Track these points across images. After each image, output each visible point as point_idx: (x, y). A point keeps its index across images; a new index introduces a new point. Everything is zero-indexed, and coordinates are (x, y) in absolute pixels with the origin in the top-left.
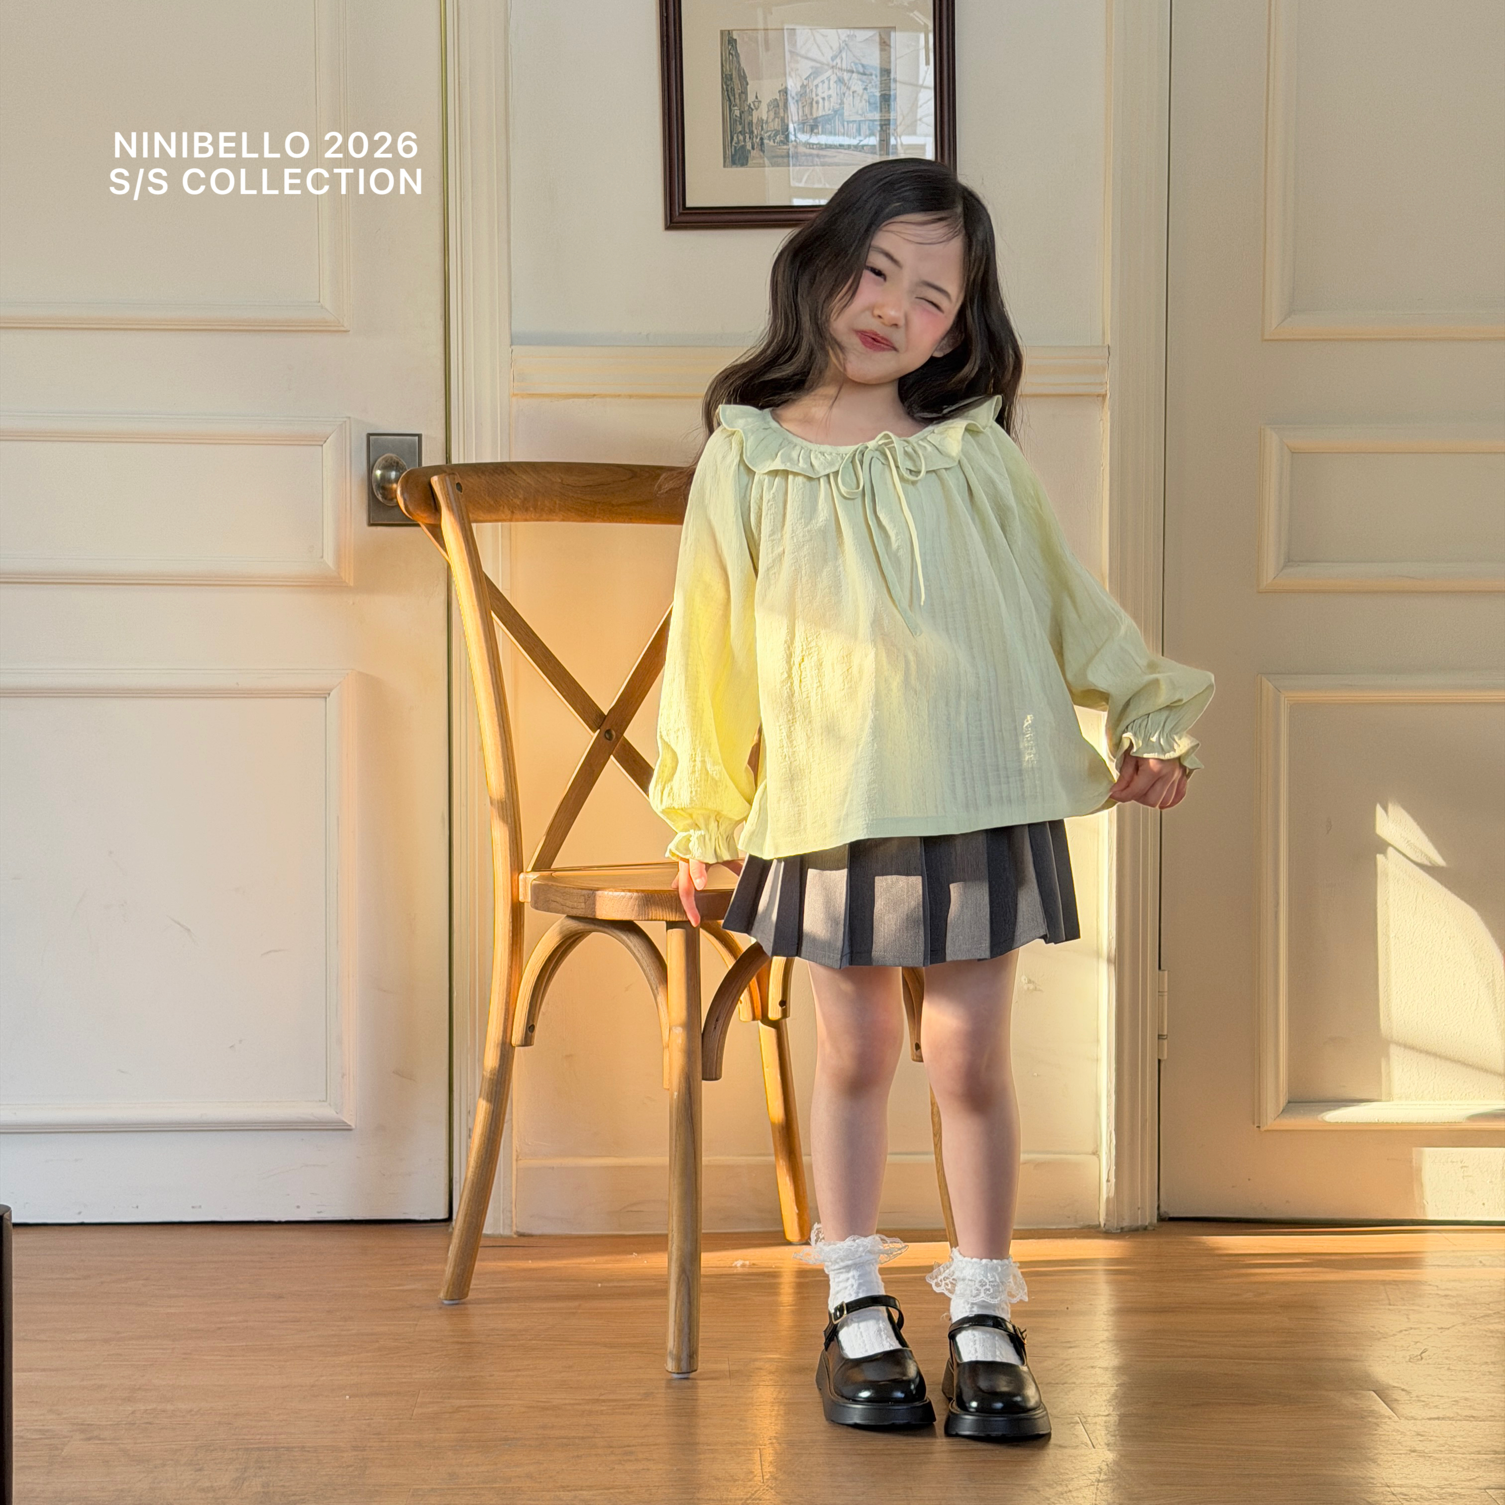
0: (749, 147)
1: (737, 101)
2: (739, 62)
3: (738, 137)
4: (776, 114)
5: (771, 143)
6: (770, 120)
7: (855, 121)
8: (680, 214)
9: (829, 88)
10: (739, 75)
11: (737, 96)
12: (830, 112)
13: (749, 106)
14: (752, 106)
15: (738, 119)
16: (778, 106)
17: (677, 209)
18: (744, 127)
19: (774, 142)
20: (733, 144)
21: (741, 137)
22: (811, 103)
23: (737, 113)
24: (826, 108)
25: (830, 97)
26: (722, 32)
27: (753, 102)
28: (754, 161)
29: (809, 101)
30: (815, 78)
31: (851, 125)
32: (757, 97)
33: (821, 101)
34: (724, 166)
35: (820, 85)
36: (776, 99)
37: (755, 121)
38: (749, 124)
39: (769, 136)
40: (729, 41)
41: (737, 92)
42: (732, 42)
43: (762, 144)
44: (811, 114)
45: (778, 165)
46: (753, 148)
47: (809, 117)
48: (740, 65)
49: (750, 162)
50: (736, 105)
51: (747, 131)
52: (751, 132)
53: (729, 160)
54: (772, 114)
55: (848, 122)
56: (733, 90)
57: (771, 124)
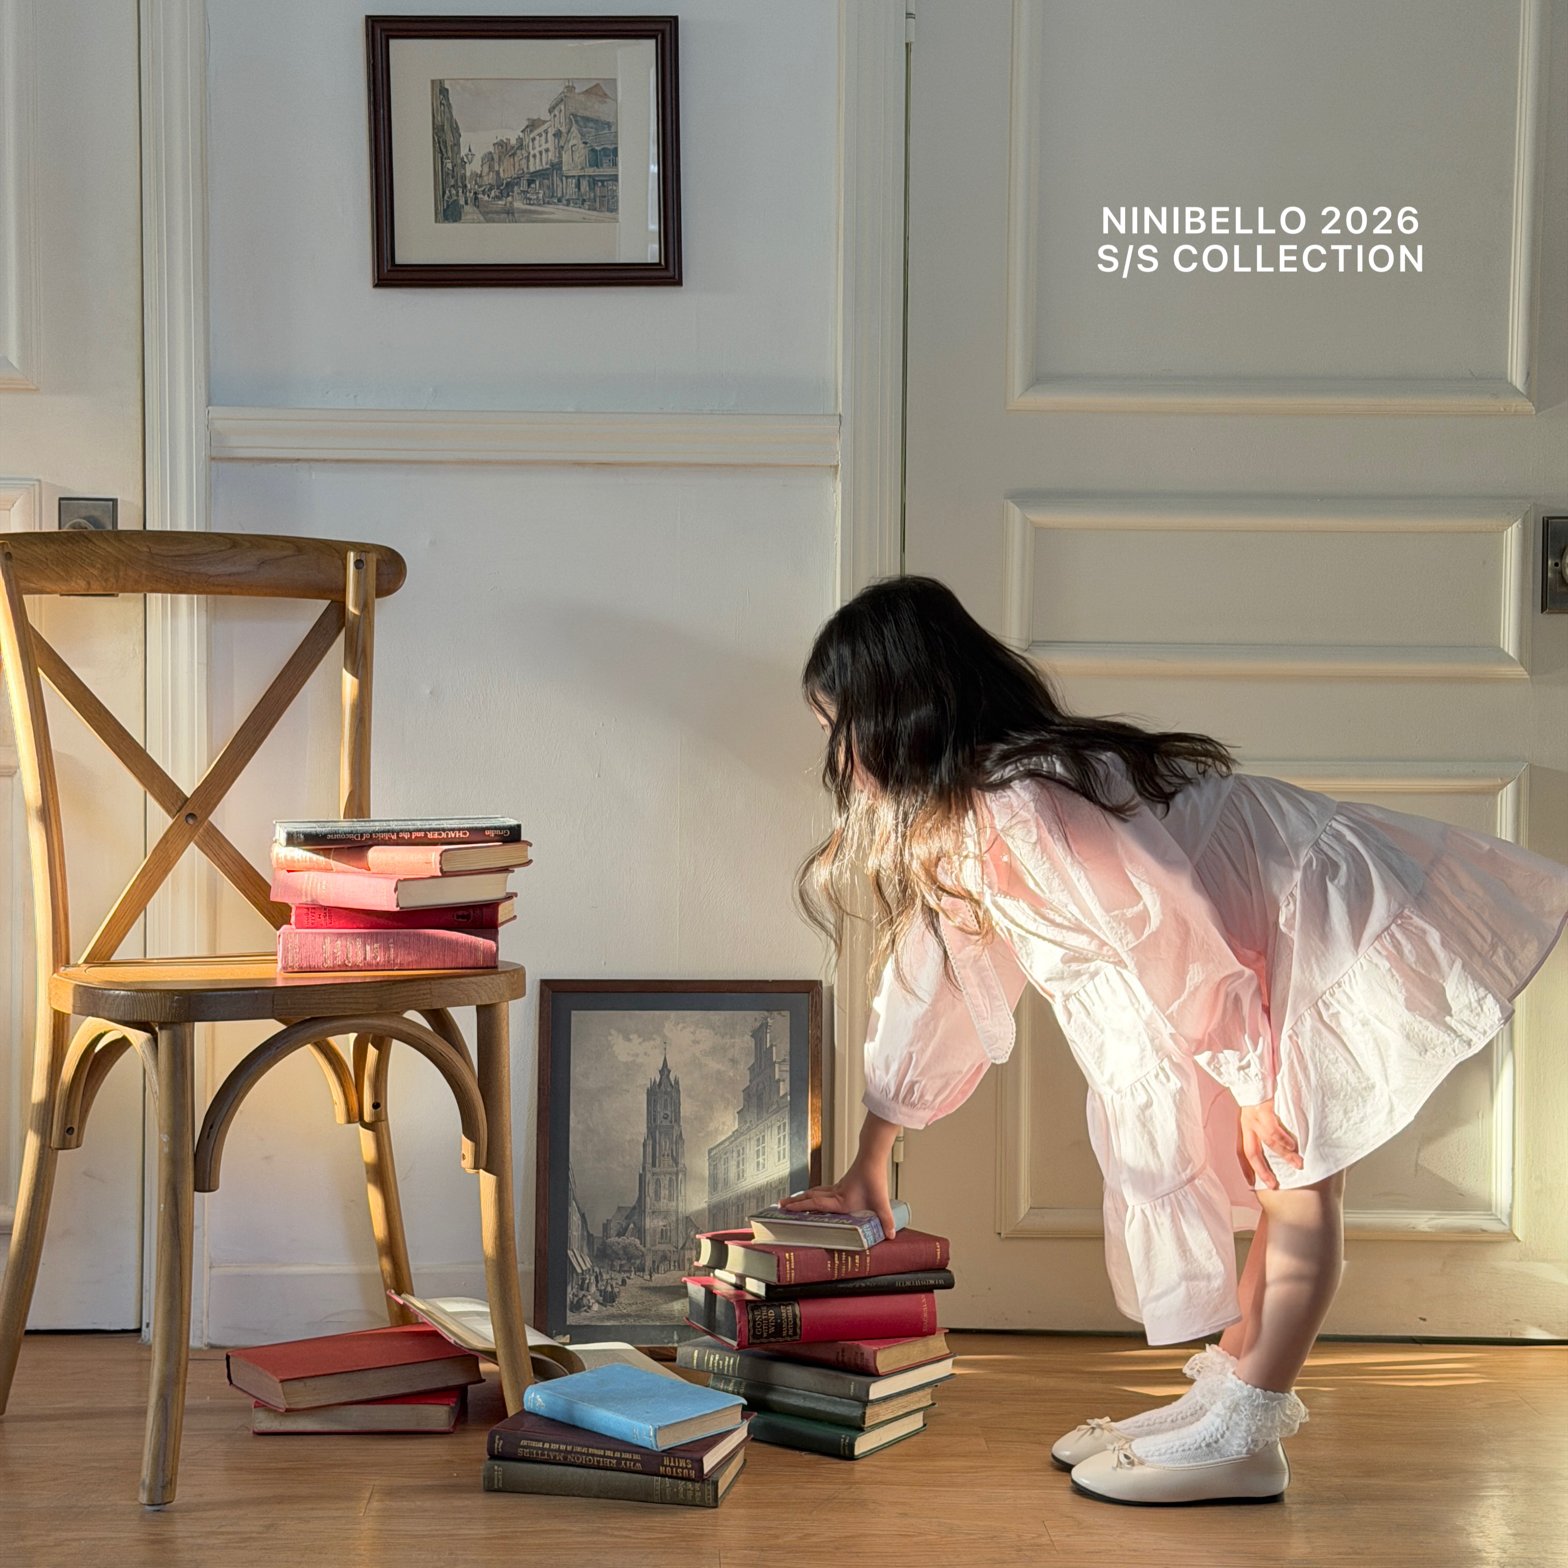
0: (462, 202)
1: (450, 154)
2: (451, 113)
3: (450, 191)
4: (491, 168)
5: (486, 198)
6: (484, 174)
7: (574, 176)
8: (389, 271)
9: (547, 142)
10: (451, 126)
11: (449, 149)
12: (548, 166)
13: (462, 159)
14: (465, 160)
15: (450, 172)
16: (493, 159)
17: (387, 267)
18: (456, 181)
19: (489, 196)
20: (446, 198)
21: (454, 192)
22: (528, 158)
23: (450, 166)
24: (544, 163)
25: (547, 150)
26: (433, 82)
27: (466, 156)
28: (469, 217)
29: (526, 155)
30: (531, 131)
31: (570, 180)
32: (470, 150)
33: (538, 155)
34: (436, 222)
35: (537, 138)
36: (490, 153)
37: (468, 174)
38: (462, 177)
39: (483, 191)
40: (441, 91)
41: (449, 144)
42: (444, 92)
43: (476, 198)
44: (528, 168)
45: (493, 221)
46: (466, 203)
47: (525, 170)
48: (452, 116)
49: (463, 218)
50: (448, 158)
51: (460, 184)
52: (465, 186)
53: (441, 216)
54: (486, 169)
55: (567, 177)
56: (445, 142)
57: (485, 178)
